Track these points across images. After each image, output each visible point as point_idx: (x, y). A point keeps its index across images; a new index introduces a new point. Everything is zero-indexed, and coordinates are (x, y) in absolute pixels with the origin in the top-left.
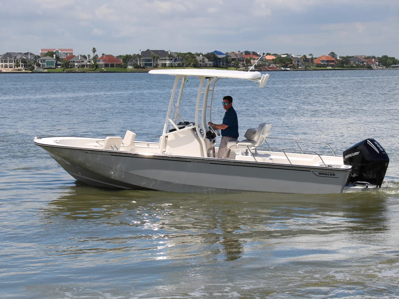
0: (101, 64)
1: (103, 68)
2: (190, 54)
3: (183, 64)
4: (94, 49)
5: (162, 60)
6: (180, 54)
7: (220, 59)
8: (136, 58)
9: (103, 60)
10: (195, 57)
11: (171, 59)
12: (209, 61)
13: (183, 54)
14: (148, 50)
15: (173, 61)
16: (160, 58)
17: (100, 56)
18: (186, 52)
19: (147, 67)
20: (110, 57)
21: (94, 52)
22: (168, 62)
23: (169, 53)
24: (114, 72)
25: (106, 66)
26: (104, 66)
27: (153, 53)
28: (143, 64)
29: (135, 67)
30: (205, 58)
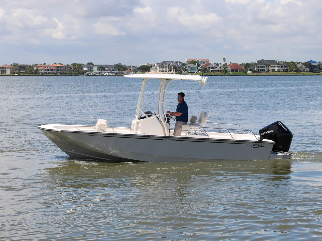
0: (229, 70)
1: (230, 73)
2: (292, 62)
3: (287, 70)
4: (224, 59)
5: (272, 66)
6: (285, 63)
7: (314, 66)
8: (254, 65)
9: (230, 67)
10: (296, 65)
11: (279, 66)
12: (306, 67)
13: (287, 62)
14: (262, 60)
15: (280, 67)
16: (271, 65)
17: (228, 64)
18: (290, 61)
19: (262, 72)
20: (235, 65)
21: (224, 61)
22: (276, 68)
23: (278, 62)
24: (238, 75)
25: (233, 71)
26: (231, 71)
27: (266, 62)
28: (259, 70)
29: (253, 72)
30: (303, 65)
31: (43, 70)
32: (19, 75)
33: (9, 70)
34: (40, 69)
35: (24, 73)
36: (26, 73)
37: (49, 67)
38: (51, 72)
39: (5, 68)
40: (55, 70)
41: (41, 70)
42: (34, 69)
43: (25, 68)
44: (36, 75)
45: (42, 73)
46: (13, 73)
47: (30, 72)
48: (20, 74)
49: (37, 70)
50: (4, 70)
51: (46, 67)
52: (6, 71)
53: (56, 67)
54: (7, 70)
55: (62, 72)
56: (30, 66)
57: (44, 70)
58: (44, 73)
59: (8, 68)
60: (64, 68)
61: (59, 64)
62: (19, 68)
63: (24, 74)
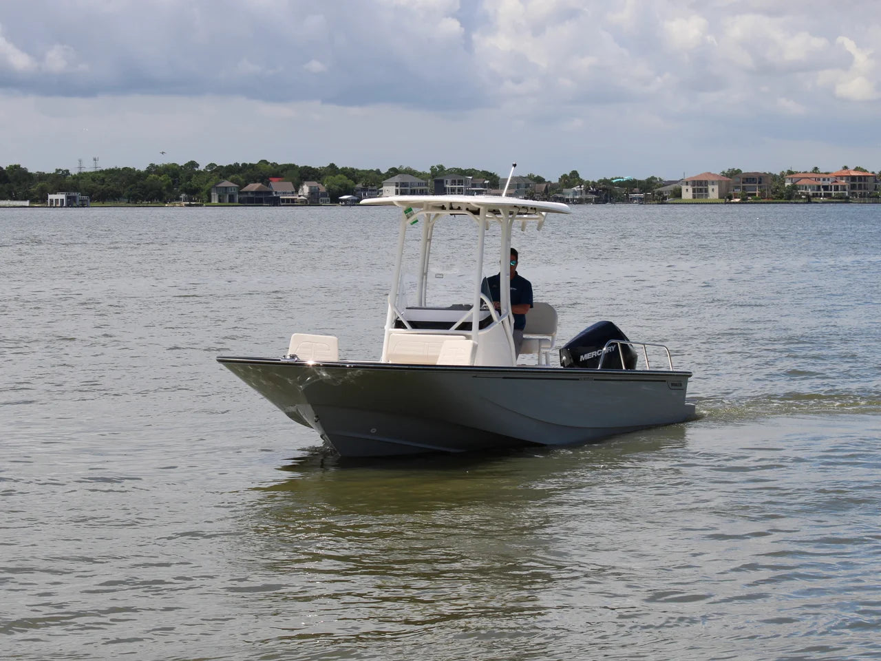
31: (810, 187)
32: (743, 203)
33: (716, 187)
34: (803, 186)
35: (757, 195)
36: (762, 195)
37: (829, 180)
38: (833, 192)
39: (706, 183)
40: (844, 186)
41: (806, 188)
42: (786, 184)
43: (760, 183)
44: (792, 203)
45: (808, 197)
46: (726, 197)
47: (774, 193)
48: (747, 199)
49: (794, 187)
50: (701, 189)
51: (819, 180)
52: (706, 191)
53: (848, 179)
54: (710, 187)
55: (865, 193)
56: (774, 177)
57: (814, 187)
58: (815, 195)
59: (713, 183)
60: (871, 181)
61: (857, 169)
62: (743, 183)
63: (756, 199)
